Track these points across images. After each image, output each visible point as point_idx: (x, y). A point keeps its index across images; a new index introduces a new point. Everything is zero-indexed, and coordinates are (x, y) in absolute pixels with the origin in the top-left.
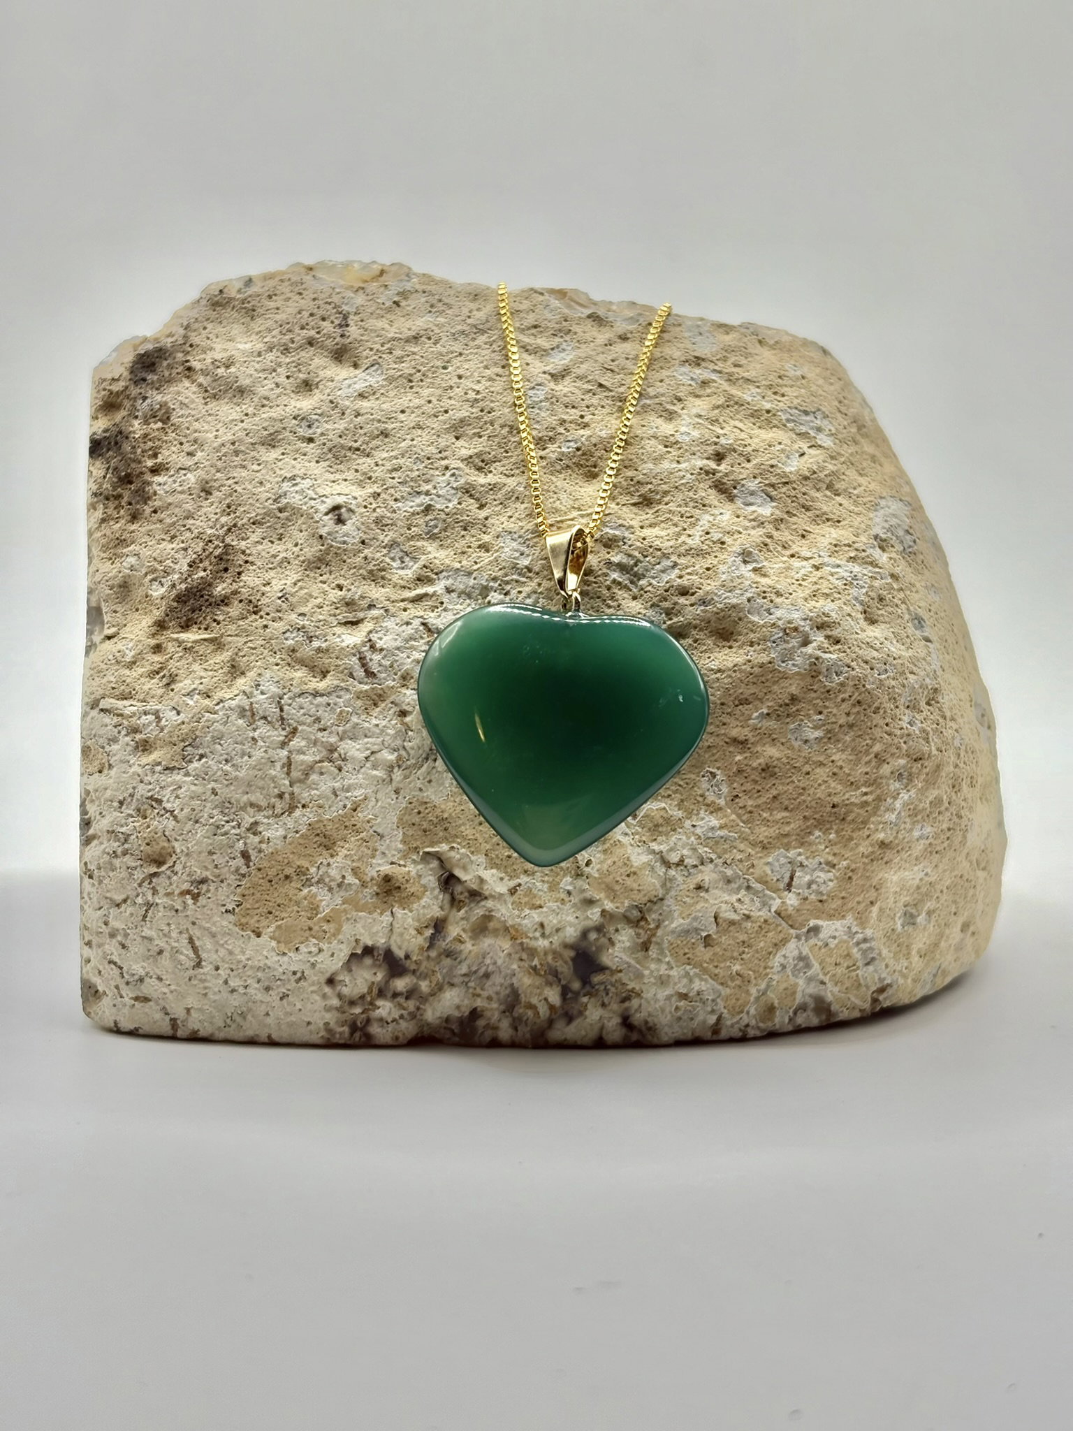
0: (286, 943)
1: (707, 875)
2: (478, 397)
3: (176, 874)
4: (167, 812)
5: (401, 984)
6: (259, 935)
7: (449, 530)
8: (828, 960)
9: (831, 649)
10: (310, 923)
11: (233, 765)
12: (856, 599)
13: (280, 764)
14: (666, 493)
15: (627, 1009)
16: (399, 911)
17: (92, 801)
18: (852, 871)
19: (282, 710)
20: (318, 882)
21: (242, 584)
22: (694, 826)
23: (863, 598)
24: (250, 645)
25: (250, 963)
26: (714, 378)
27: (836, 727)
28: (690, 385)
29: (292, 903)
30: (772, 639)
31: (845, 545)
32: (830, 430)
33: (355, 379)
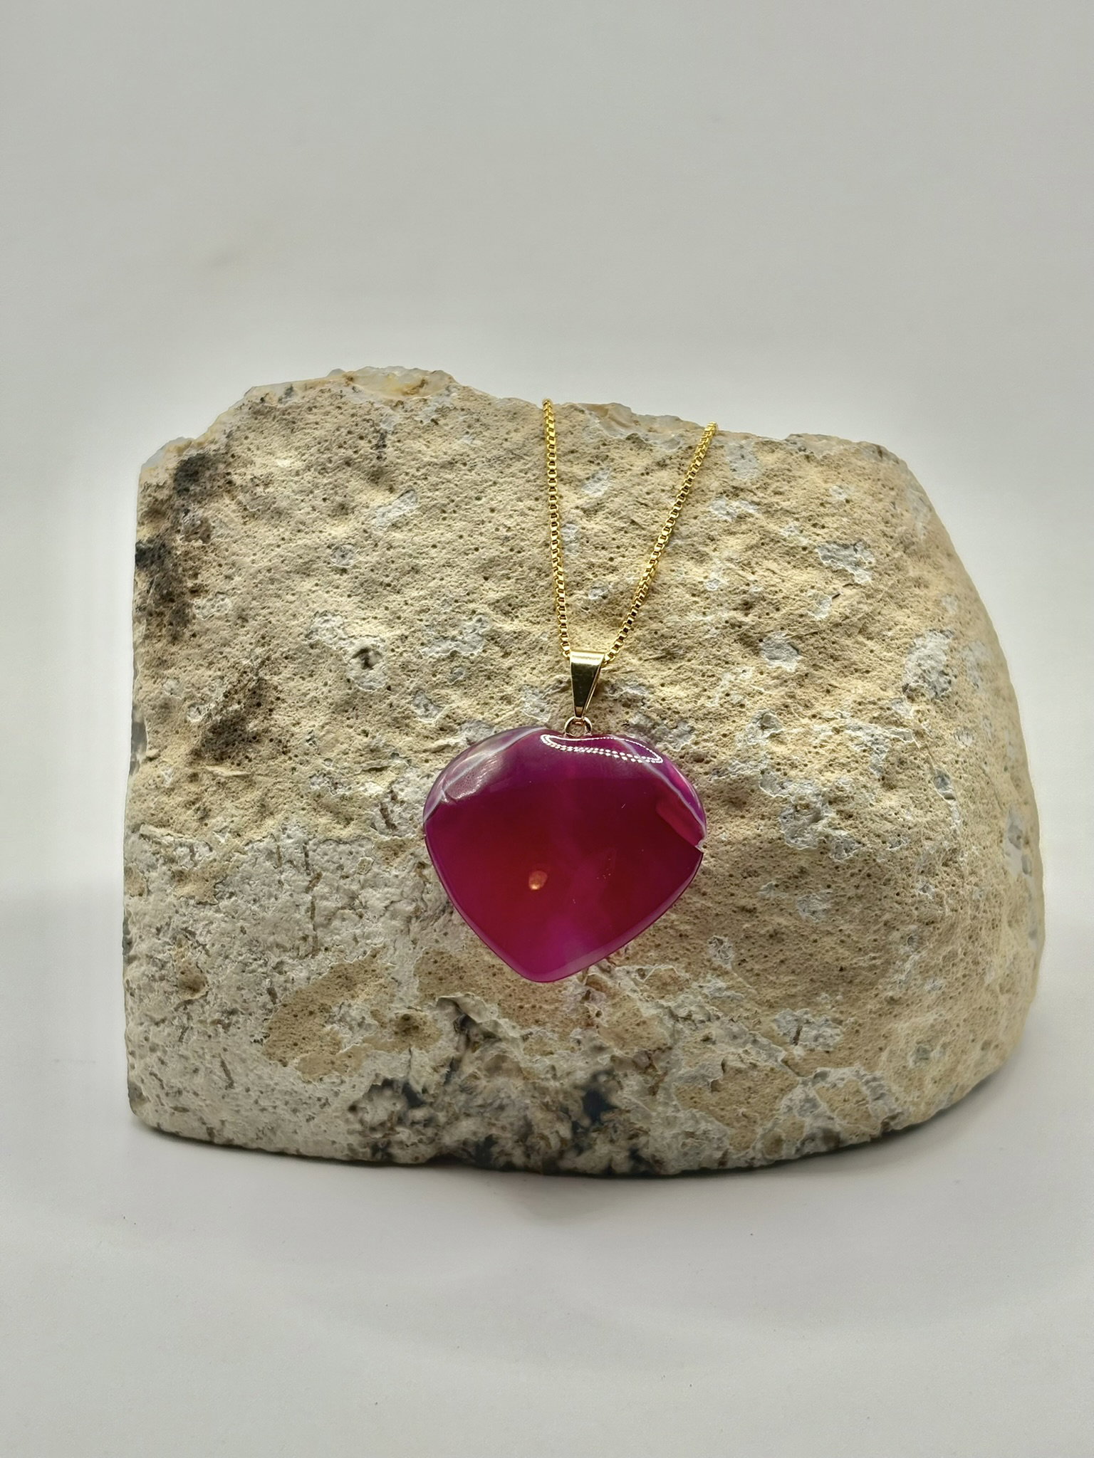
0: (309, 1073)
1: (714, 1030)
2: (509, 534)
3: (208, 1003)
4: (200, 945)
5: (419, 1114)
6: (285, 1065)
7: (473, 678)
9: (843, 825)
10: (332, 1057)
11: (261, 906)
12: (874, 766)
13: (305, 908)
14: (689, 648)
15: (634, 1145)
16: (416, 1052)
17: (133, 923)
18: (860, 1025)
19: (307, 855)
20: (340, 1020)
21: (272, 722)
22: (701, 987)
23: (881, 764)
24: (278, 786)
25: (278, 1087)
26: (751, 511)
27: (845, 900)
28: (726, 521)
29: (316, 1037)
30: (783, 814)
31: (870, 702)
32: (870, 563)
33: (390, 507)
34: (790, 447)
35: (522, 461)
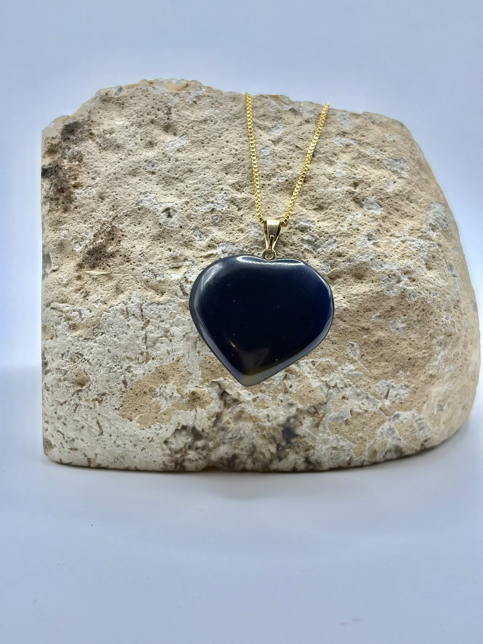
0: (144, 424)
1: (348, 392)
2: (237, 152)
3: (90, 390)
4: (86, 360)
5: (200, 443)
6: (131, 420)
7: (223, 221)
8: (402, 429)
9: (411, 284)
10: (156, 415)
11: (118, 338)
12: (422, 258)
13: (142, 338)
14: (330, 204)
15: (308, 454)
16: (199, 409)
17: (48, 353)
18: (416, 389)
19: (142, 311)
20: (160, 395)
21: (121, 247)
22: (342, 369)
23: (425, 257)
24: (125, 278)
25: (127, 433)
26: (352, 143)
27: (412, 322)
28: (341, 147)
29: (148, 405)
30: (383, 279)
31: (416, 230)
32: (407, 169)
33: (175, 142)
34: (365, 117)
35: (240, 120)
